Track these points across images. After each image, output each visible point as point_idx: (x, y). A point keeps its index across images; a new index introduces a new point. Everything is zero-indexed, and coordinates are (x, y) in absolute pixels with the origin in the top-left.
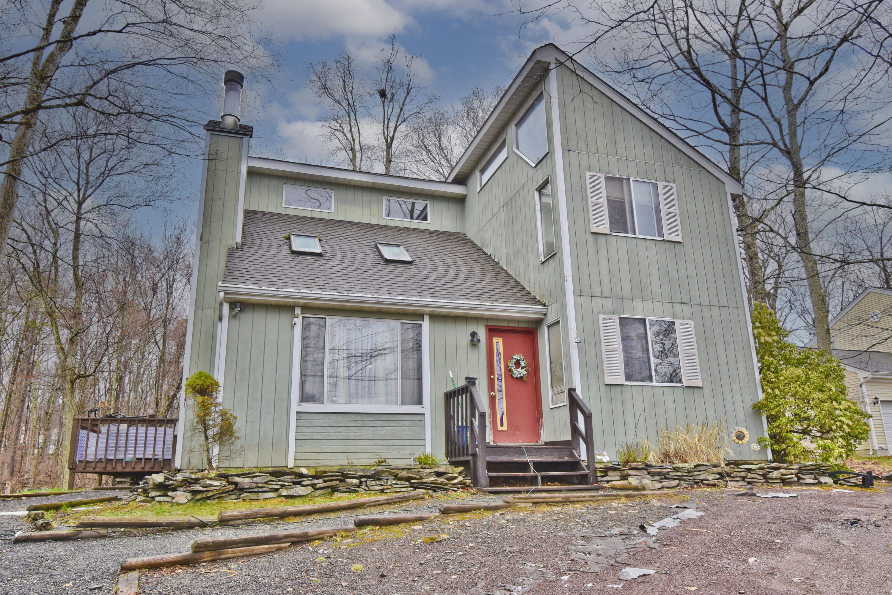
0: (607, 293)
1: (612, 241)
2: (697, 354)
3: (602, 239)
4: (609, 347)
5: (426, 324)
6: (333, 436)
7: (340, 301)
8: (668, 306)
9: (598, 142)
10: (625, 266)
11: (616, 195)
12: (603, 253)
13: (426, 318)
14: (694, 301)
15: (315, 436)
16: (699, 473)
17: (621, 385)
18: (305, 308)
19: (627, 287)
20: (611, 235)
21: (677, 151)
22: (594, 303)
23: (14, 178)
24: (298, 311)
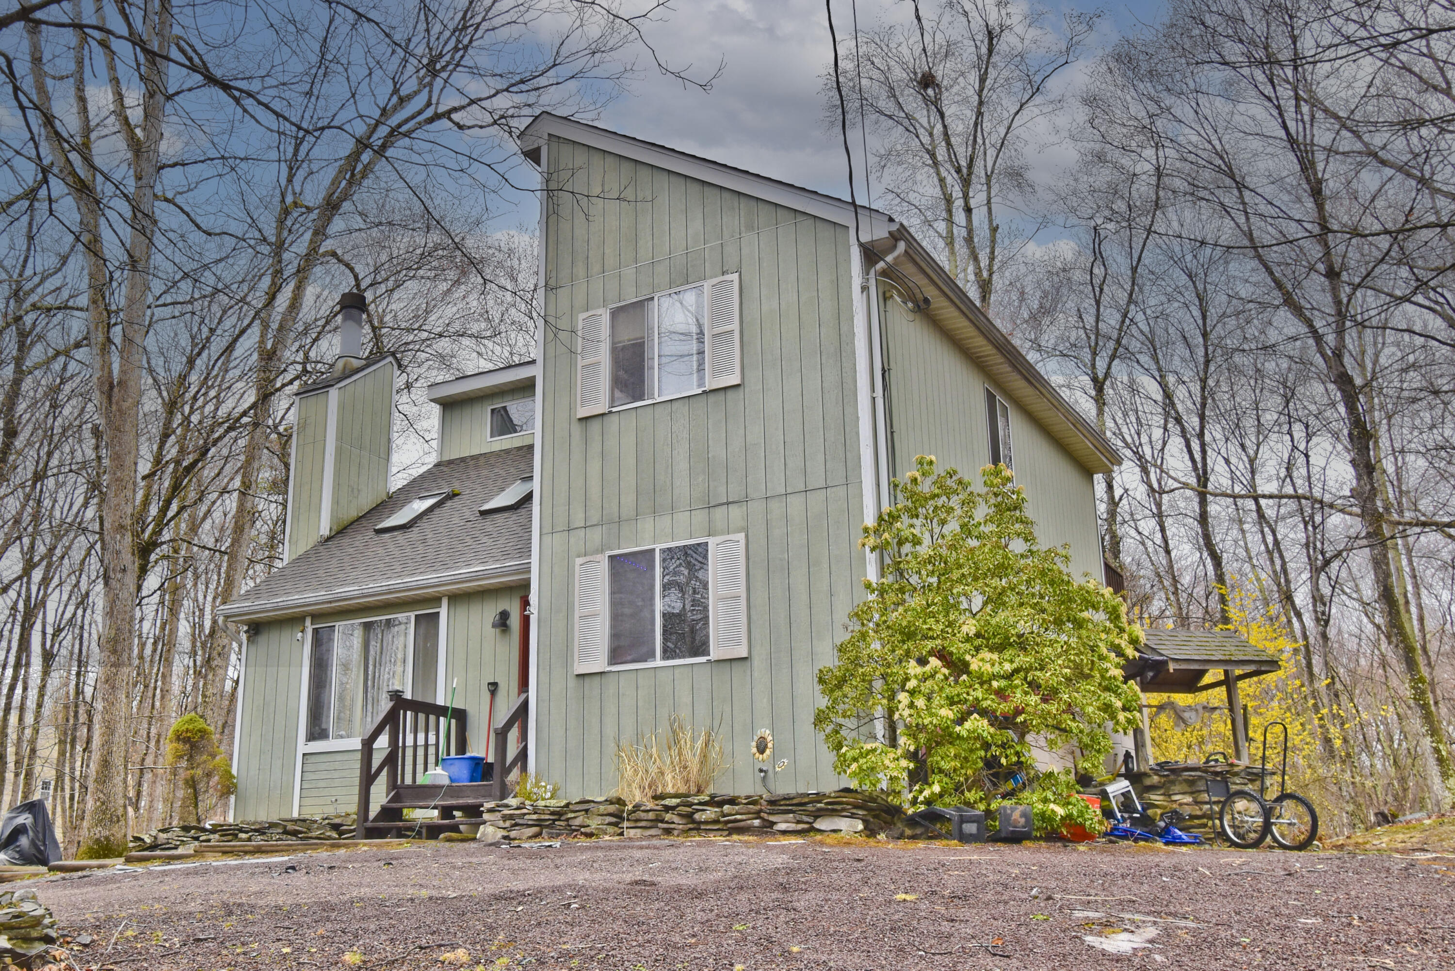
0: (595, 518)
1: (613, 422)
2: (744, 595)
3: (595, 426)
4: (585, 612)
5: (443, 611)
6: (337, 783)
7: (330, 602)
8: (700, 517)
9: (606, 251)
10: (630, 461)
11: (627, 336)
12: (595, 447)
13: (445, 602)
14: (752, 494)
15: (322, 784)
16: (572, 815)
17: (601, 673)
18: (316, 616)
19: (629, 500)
20: (610, 412)
21: (753, 203)
22: (572, 540)
23: (244, 494)
24: (308, 622)
